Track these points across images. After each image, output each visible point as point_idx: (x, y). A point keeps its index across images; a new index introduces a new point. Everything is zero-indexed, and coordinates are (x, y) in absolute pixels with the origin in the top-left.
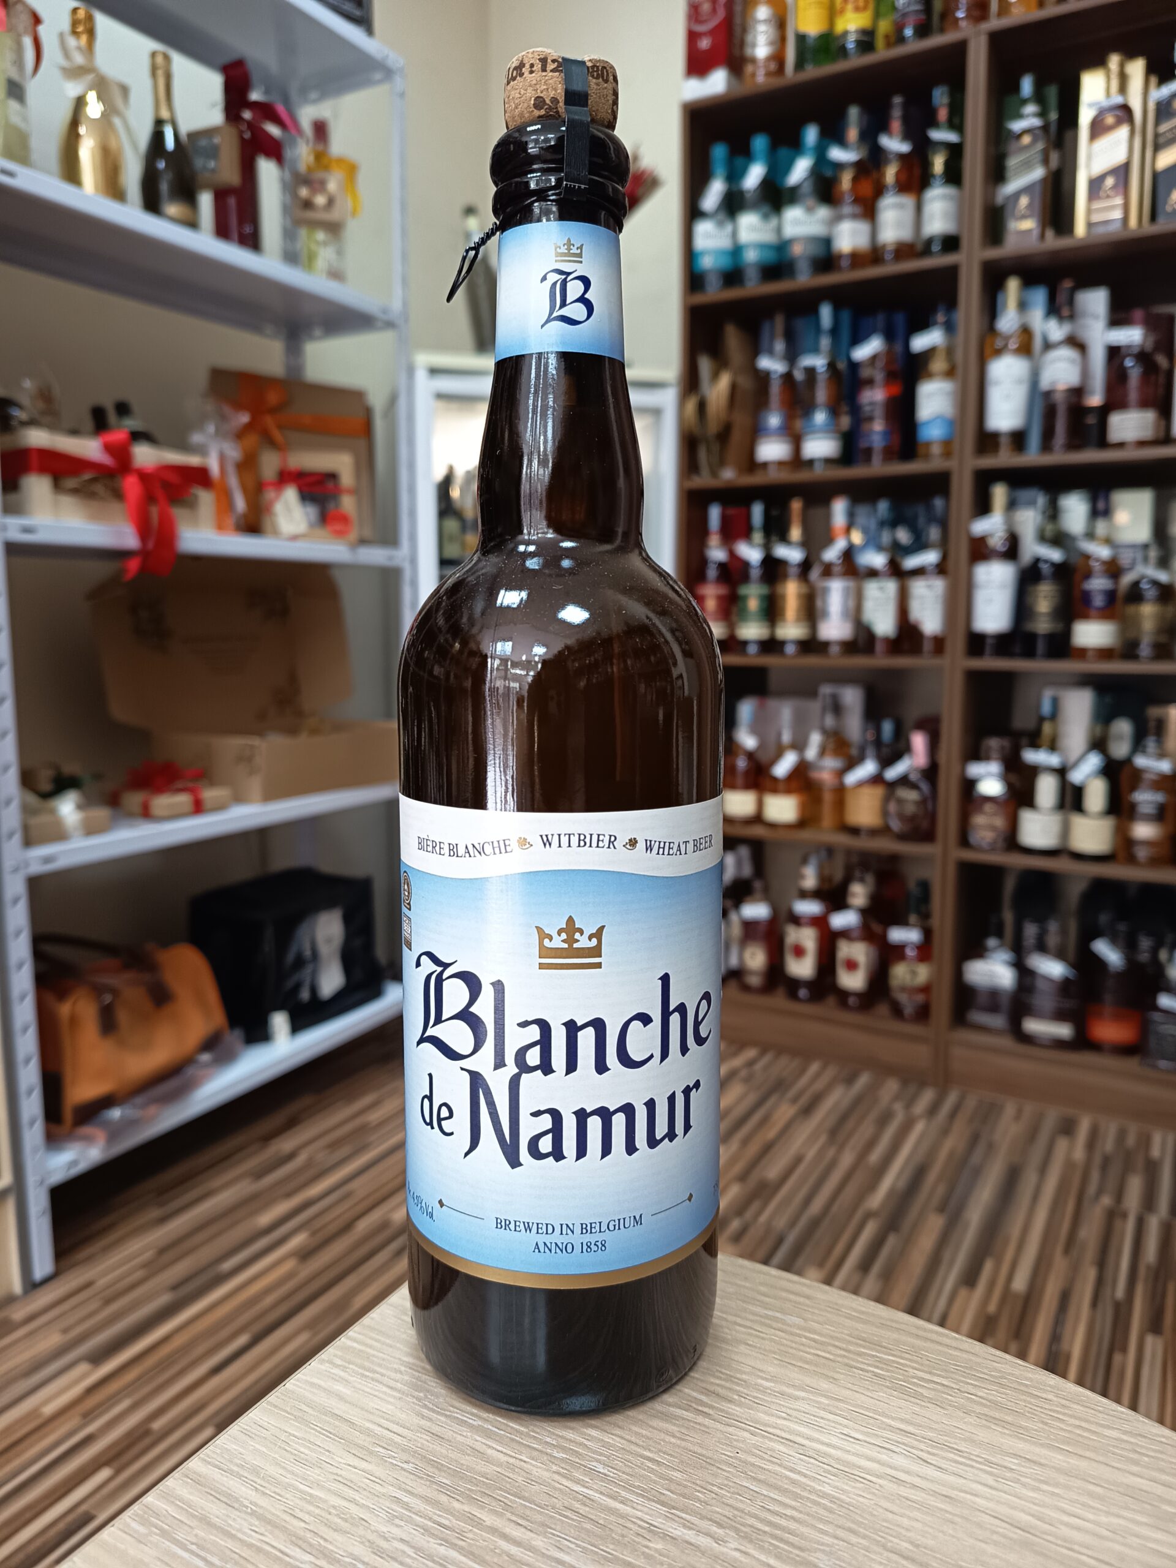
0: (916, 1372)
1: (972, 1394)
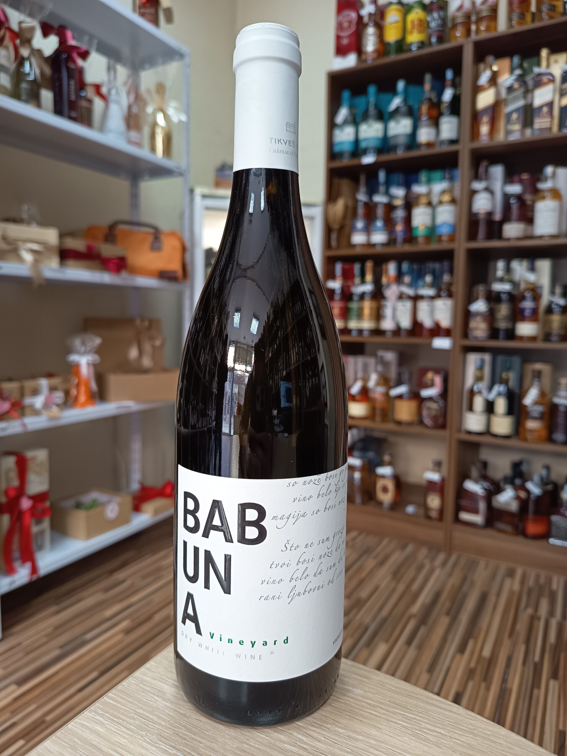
1: (457, 740)
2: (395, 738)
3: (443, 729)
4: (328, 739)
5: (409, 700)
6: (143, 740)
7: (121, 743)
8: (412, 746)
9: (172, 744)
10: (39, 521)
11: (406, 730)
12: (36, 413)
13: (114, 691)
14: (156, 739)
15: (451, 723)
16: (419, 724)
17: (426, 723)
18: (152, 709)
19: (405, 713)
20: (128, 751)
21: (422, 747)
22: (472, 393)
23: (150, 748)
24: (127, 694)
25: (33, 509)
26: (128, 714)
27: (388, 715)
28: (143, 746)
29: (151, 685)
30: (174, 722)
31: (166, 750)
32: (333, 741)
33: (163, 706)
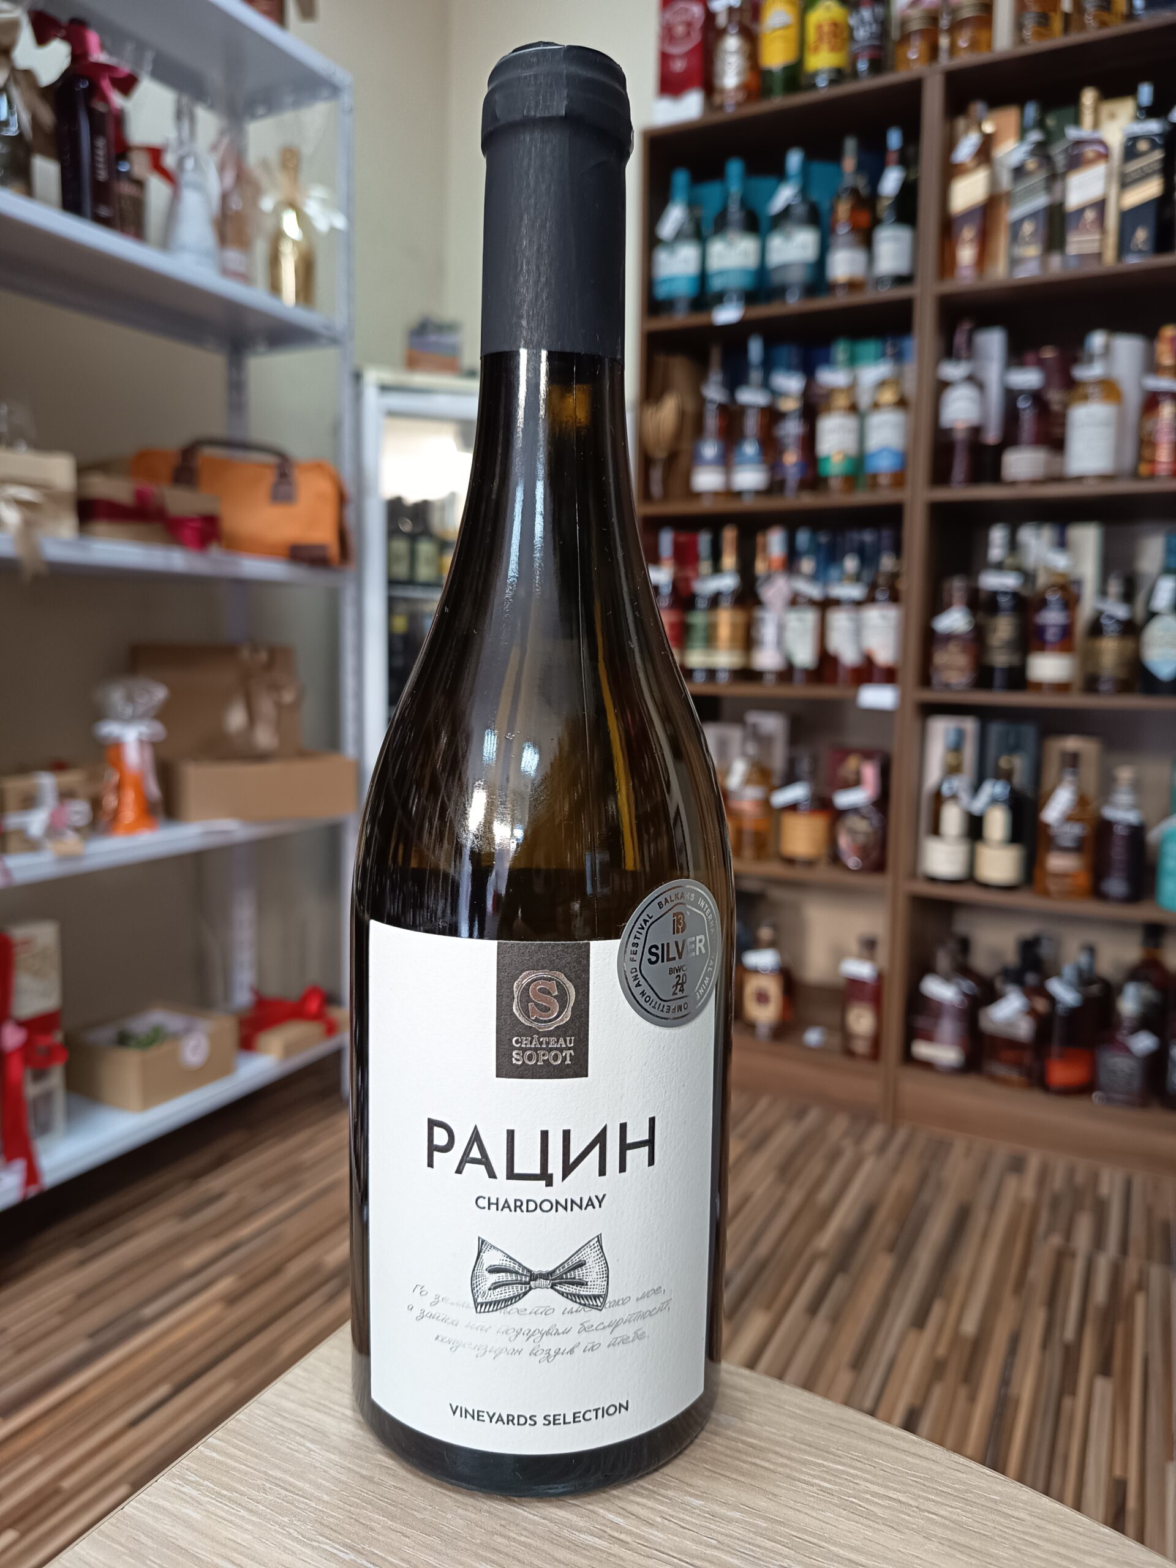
0: (868, 1485)
1: (933, 1514)
2: (806, 1514)
3: (905, 1492)
4: (669, 1520)
5: (832, 1434)
6: (286, 1534)
7: (239, 1541)
8: (842, 1529)
9: (346, 1540)
10: (40, 1075)
11: (828, 1498)
12: (31, 845)
13: (219, 1432)
14: (313, 1532)
15: (919, 1480)
16: (855, 1483)
17: (867, 1481)
18: (301, 1470)
19: (825, 1461)
20: (253, 1559)
21: (862, 1531)
22: (938, 799)
23: (299, 1550)
24: (246, 1438)
25: (26, 1049)
26: (251, 1481)
27: (791, 1468)
28: (284, 1546)
29: (297, 1419)
30: (348, 1495)
31: (334, 1554)
32: (680, 1525)
33: (324, 1461)
